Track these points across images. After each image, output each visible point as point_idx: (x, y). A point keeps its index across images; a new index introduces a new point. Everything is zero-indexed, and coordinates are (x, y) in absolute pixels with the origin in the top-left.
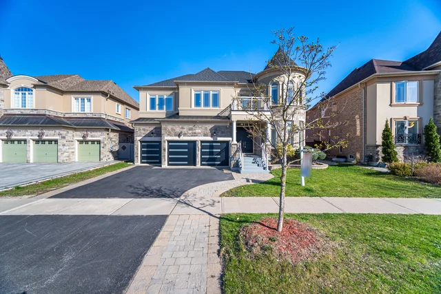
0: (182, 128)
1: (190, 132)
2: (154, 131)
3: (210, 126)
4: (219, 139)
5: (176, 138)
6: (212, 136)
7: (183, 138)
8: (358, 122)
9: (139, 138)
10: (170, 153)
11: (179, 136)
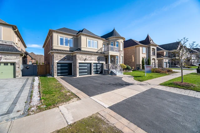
0: (86, 57)
1: (89, 59)
2: (66, 58)
3: (97, 56)
4: (100, 62)
5: (84, 62)
6: (98, 61)
7: (86, 62)
8: (133, 58)
9: (57, 61)
10: (80, 69)
11: (85, 60)
